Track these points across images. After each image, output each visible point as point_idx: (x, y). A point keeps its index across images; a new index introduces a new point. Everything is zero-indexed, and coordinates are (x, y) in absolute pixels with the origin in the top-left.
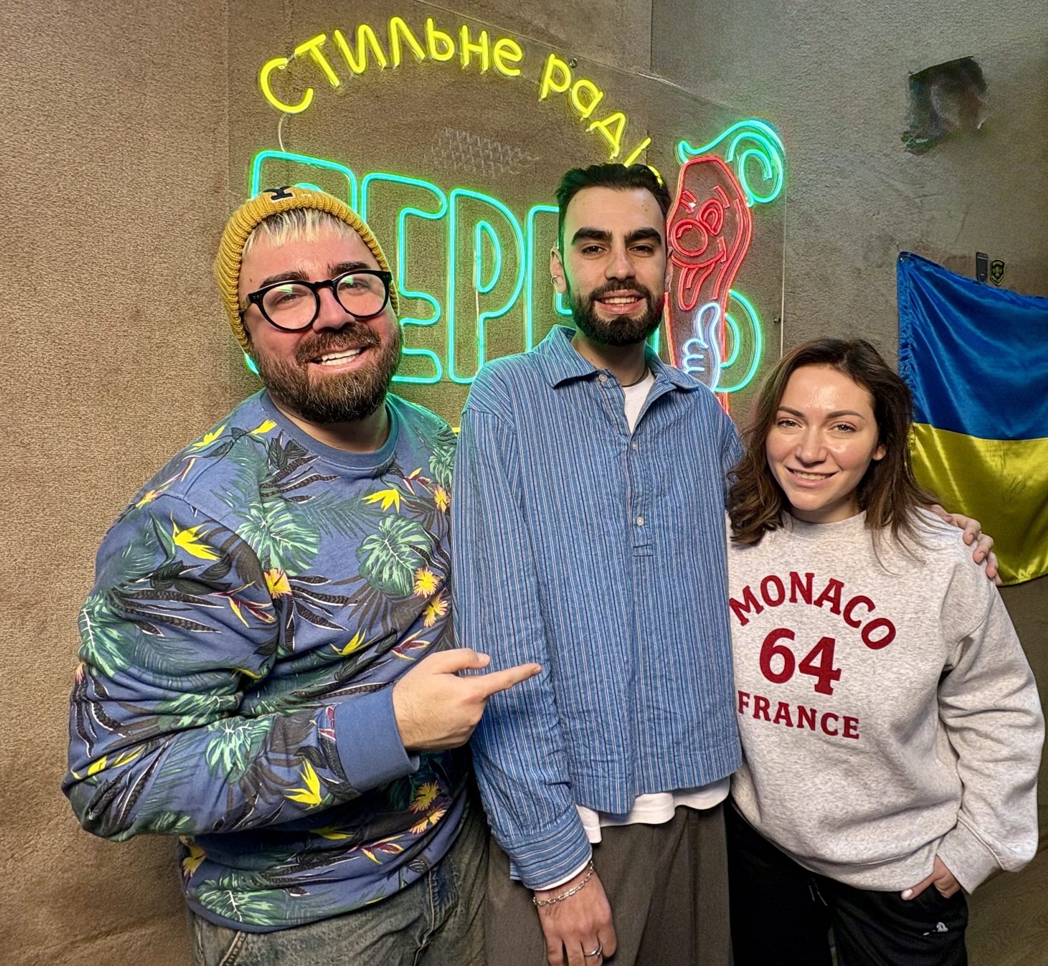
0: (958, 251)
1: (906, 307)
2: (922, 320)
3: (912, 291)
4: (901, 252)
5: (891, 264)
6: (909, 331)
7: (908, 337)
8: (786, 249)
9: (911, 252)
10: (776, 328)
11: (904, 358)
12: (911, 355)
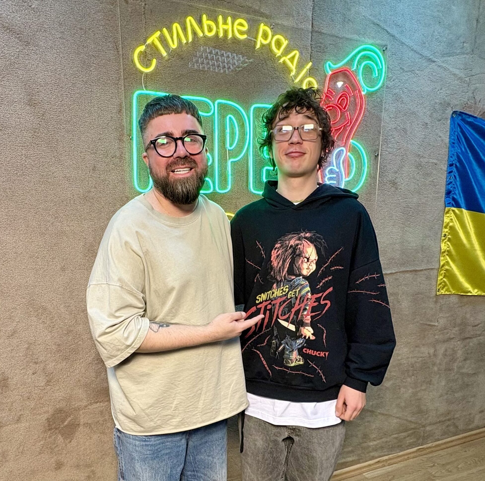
1: (454, 143)
2: (463, 149)
3: (458, 133)
4: (454, 110)
5: (447, 119)
6: (455, 157)
7: (454, 160)
8: (384, 115)
9: (460, 111)
10: (375, 159)
11: (450, 172)
12: (454, 169)
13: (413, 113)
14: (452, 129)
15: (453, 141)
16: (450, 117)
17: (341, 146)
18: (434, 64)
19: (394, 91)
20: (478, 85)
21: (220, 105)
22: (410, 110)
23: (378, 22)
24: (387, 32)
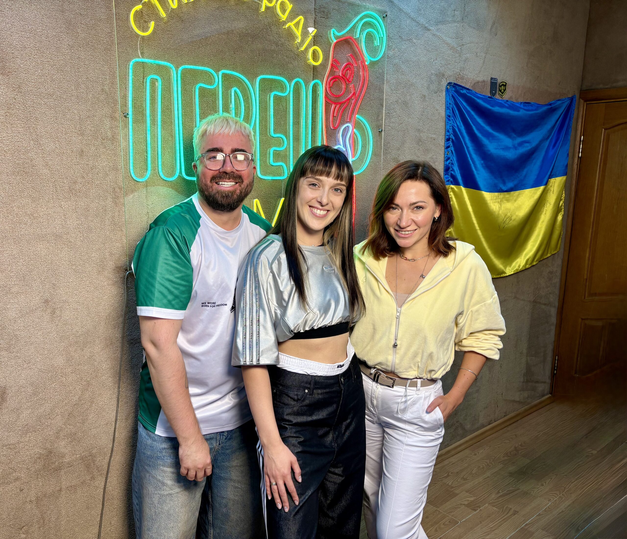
0: (480, 79)
1: (449, 116)
2: (458, 124)
3: (453, 106)
4: (448, 82)
5: (442, 91)
6: (451, 131)
7: (450, 135)
8: (386, 87)
9: (454, 82)
10: (380, 135)
11: (448, 147)
12: (452, 145)
13: (412, 85)
14: (447, 101)
15: (449, 114)
16: (445, 88)
17: (347, 122)
18: (429, 32)
19: (394, 61)
20: (468, 55)
21: (225, 76)
22: (409, 81)
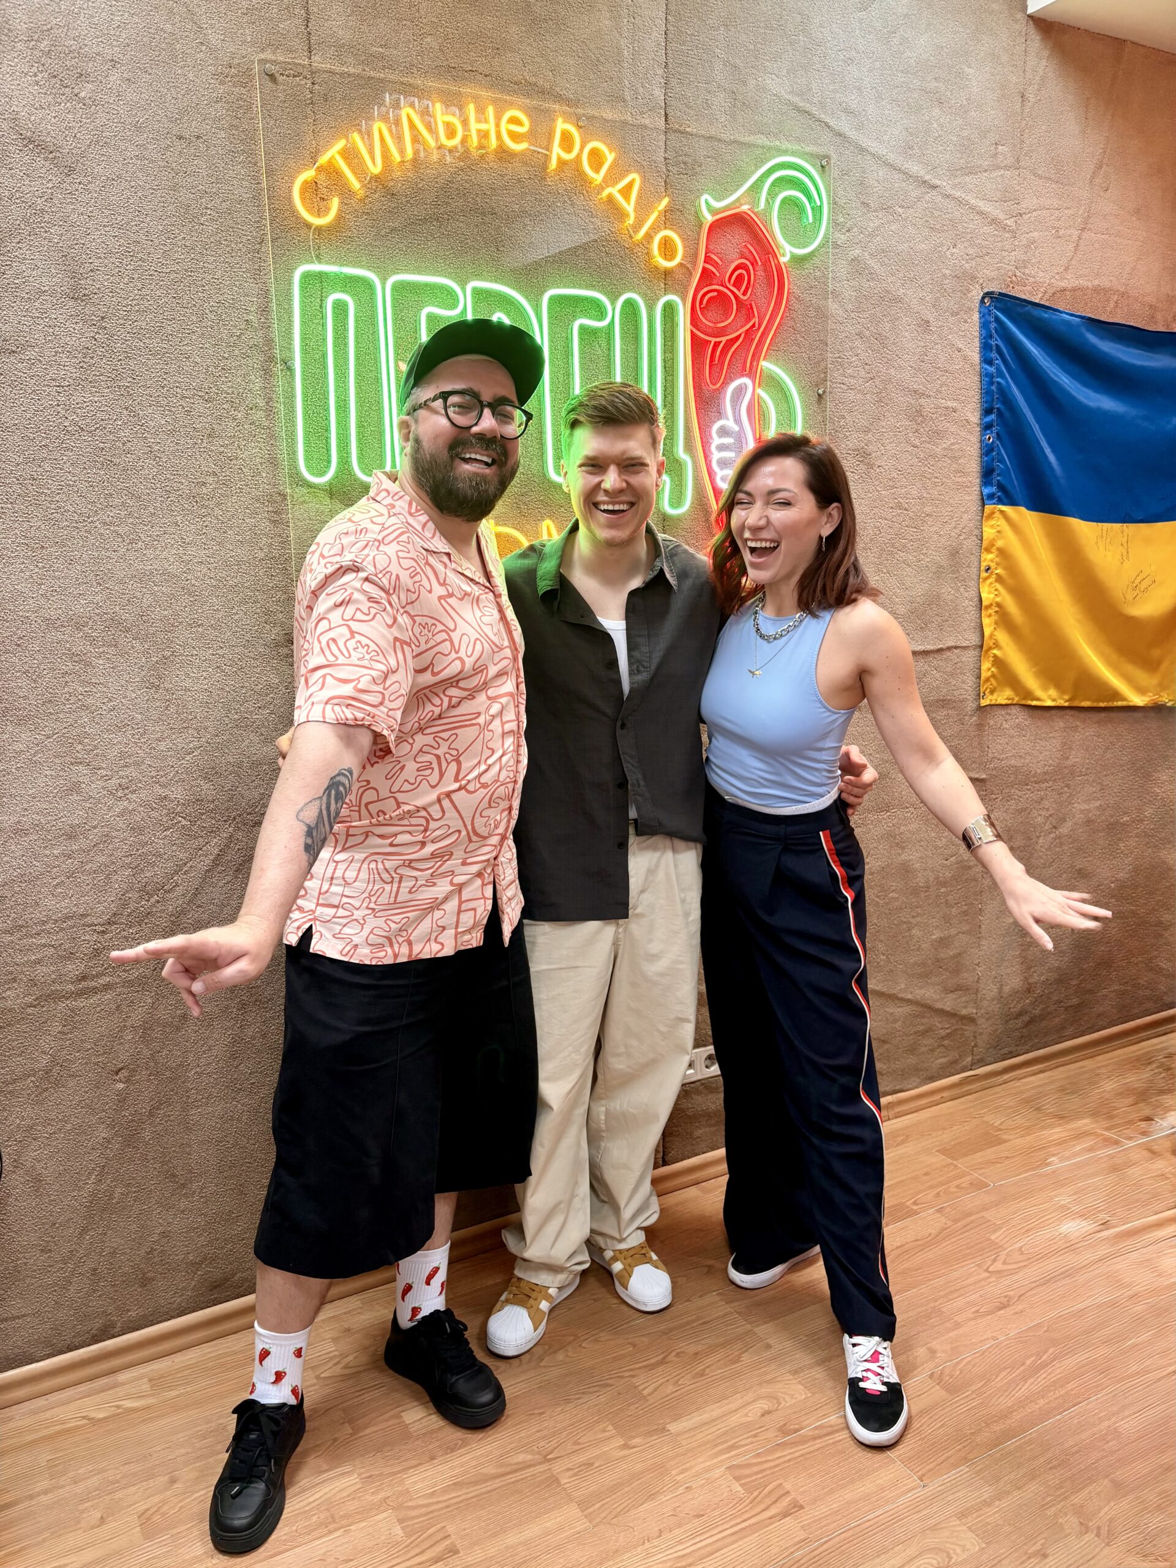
0: (1069, 283)
4: (986, 290)
5: (970, 309)
6: (995, 393)
7: (992, 401)
8: (833, 306)
9: (1000, 291)
10: (820, 401)
11: (988, 426)
12: (998, 423)
13: (898, 300)
16: (977, 305)
17: (742, 375)
18: (934, 193)
19: (852, 253)
20: (1035, 234)
21: (477, 292)
22: (888, 292)
23: (807, 106)
24: (829, 127)
